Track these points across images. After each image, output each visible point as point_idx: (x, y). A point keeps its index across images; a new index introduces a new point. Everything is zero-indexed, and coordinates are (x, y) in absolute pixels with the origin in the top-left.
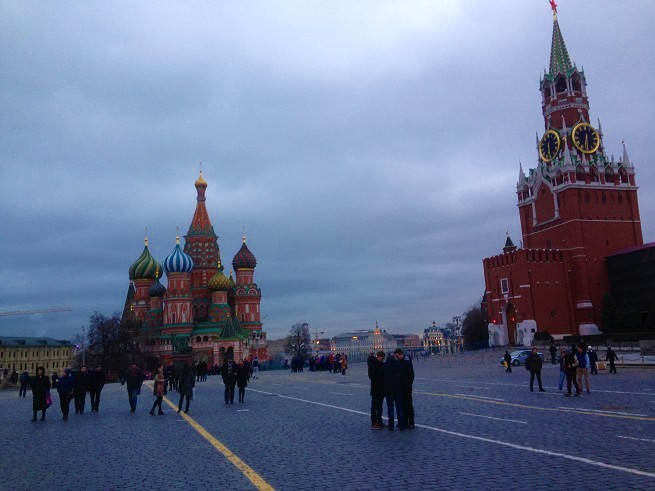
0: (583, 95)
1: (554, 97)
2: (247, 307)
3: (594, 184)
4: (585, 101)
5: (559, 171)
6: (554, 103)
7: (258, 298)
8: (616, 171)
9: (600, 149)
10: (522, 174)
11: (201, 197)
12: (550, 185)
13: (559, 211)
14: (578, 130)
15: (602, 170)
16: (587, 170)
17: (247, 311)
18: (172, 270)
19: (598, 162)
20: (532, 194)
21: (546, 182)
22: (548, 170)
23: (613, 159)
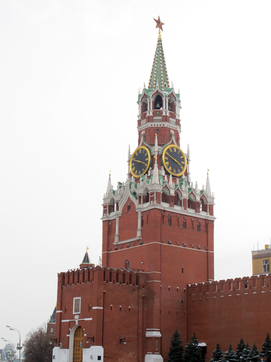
0: (177, 118)
1: (150, 113)
3: (177, 209)
4: (178, 123)
5: (147, 189)
6: (150, 119)
8: (198, 199)
9: (186, 174)
10: (110, 186)
12: (136, 202)
13: (142, 230)
14: (168, 151)
15: (185, 195)
16: (172, 193)
19: (183, 186)
20: (118, 209)
21: (133, 198)
22: (136, 186)
23: (196, 186)
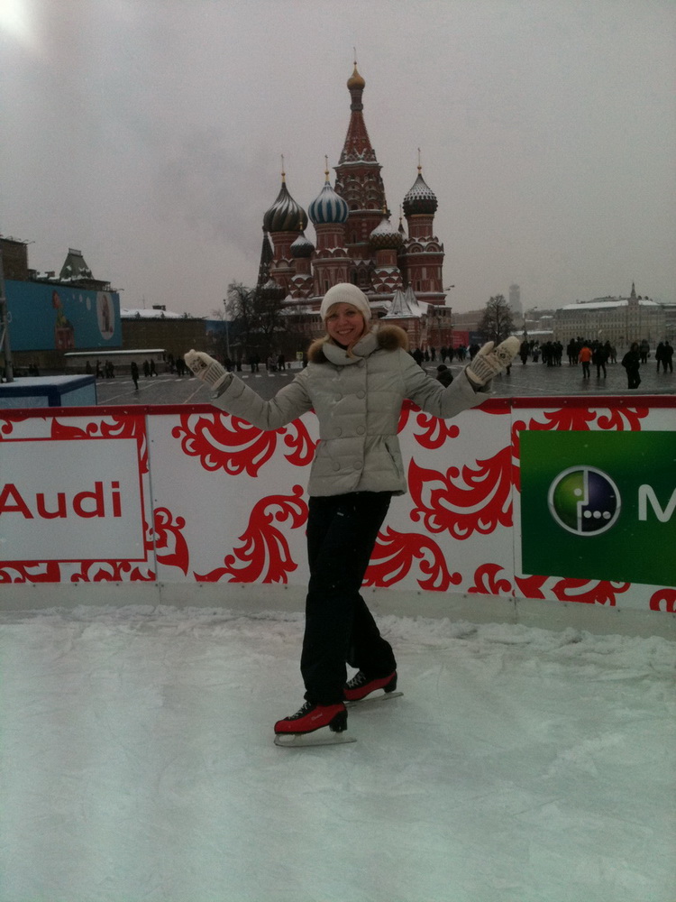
2: (424, 270)
7: (440, 259)
11: (357, 106)
17: (425, 276)
18: (322, 220)
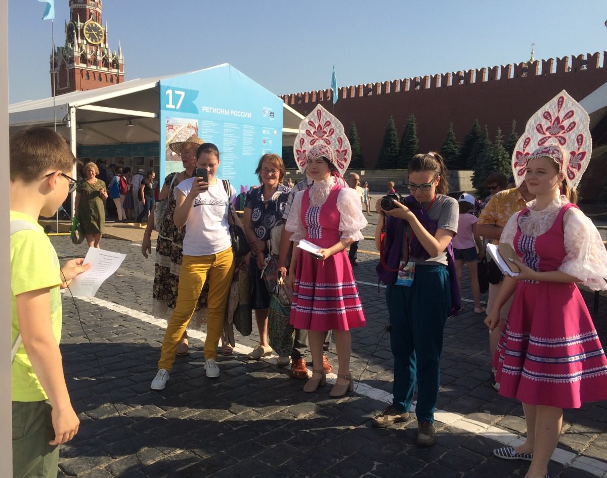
0: (96, 1)
3: (93, 67)
4: (97, 5)
5: (70, 54)
6: (75, 1)
8: (111, 60)
9: (105, 42)
12: (66, 62)
13: (70, 82)
14: (88, 26)
15: (99, 58)
16: (89, 56)
20: (58, 66)
21: (64, 59)
22: (65, 51)
